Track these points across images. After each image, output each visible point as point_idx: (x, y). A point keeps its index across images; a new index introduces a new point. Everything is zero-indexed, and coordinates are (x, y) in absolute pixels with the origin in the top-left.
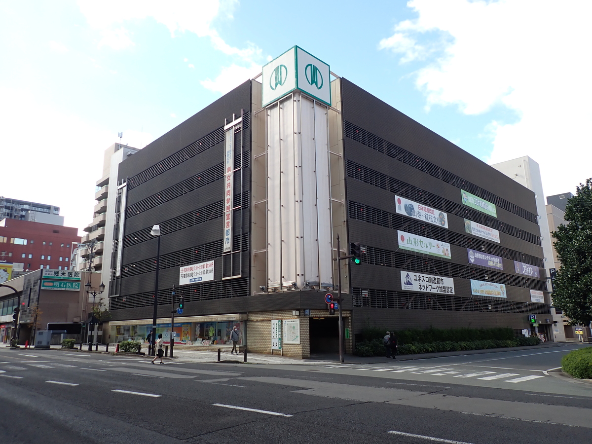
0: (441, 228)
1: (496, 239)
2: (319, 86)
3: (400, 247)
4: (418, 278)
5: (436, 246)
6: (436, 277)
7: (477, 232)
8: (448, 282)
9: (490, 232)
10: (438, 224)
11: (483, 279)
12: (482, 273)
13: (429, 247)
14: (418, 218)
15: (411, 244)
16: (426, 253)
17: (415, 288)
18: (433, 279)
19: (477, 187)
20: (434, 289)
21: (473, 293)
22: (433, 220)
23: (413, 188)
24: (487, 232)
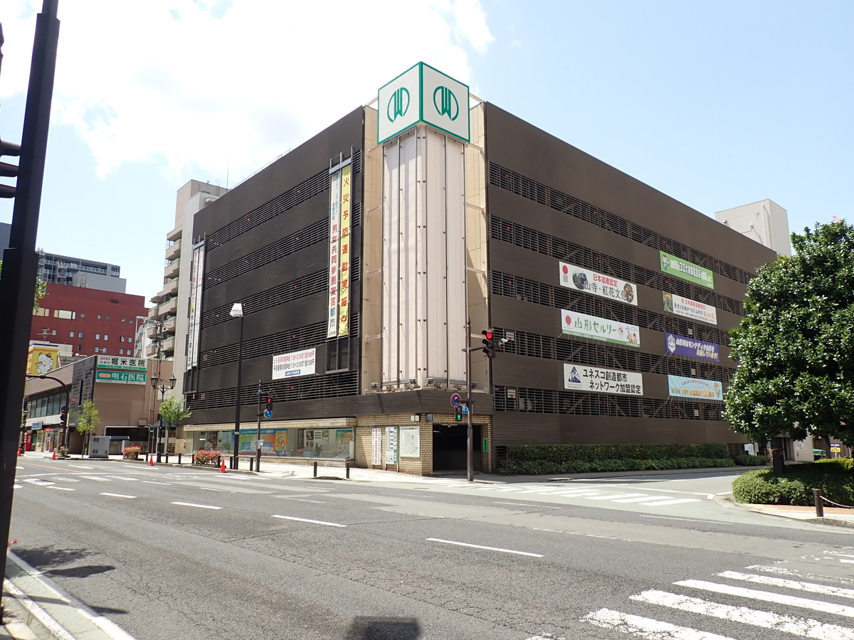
0: (626, 304)
1: (711, 319)
2: (452, 117)
3: (564, 332)
4: (589, 374)
5: (618, 330)
6: (616, 372)
7: (681, 310)
8: (635, 380)
9: (701, 310)
10: (622, 299)
11: (688, 374)
12: (685, 366)
13: (607, 331)
14: (592, 292)
15: (581, 327)
16: (602, 339)
17: (584, 386)
18: (612, 374)
19: (685, 248)
20: (613, 388)
21: (671, 394)
22: (615, 294)
23: (587, 251)
24: (698, 309)
